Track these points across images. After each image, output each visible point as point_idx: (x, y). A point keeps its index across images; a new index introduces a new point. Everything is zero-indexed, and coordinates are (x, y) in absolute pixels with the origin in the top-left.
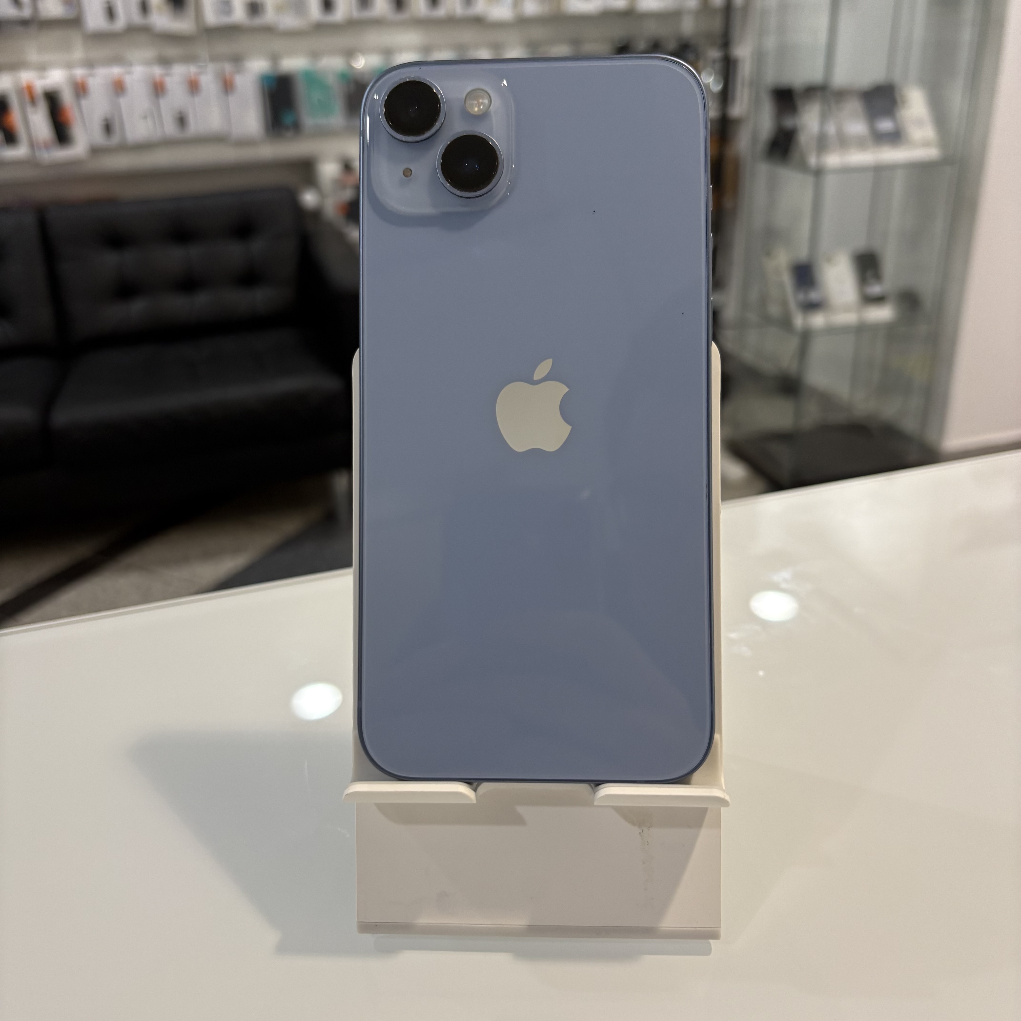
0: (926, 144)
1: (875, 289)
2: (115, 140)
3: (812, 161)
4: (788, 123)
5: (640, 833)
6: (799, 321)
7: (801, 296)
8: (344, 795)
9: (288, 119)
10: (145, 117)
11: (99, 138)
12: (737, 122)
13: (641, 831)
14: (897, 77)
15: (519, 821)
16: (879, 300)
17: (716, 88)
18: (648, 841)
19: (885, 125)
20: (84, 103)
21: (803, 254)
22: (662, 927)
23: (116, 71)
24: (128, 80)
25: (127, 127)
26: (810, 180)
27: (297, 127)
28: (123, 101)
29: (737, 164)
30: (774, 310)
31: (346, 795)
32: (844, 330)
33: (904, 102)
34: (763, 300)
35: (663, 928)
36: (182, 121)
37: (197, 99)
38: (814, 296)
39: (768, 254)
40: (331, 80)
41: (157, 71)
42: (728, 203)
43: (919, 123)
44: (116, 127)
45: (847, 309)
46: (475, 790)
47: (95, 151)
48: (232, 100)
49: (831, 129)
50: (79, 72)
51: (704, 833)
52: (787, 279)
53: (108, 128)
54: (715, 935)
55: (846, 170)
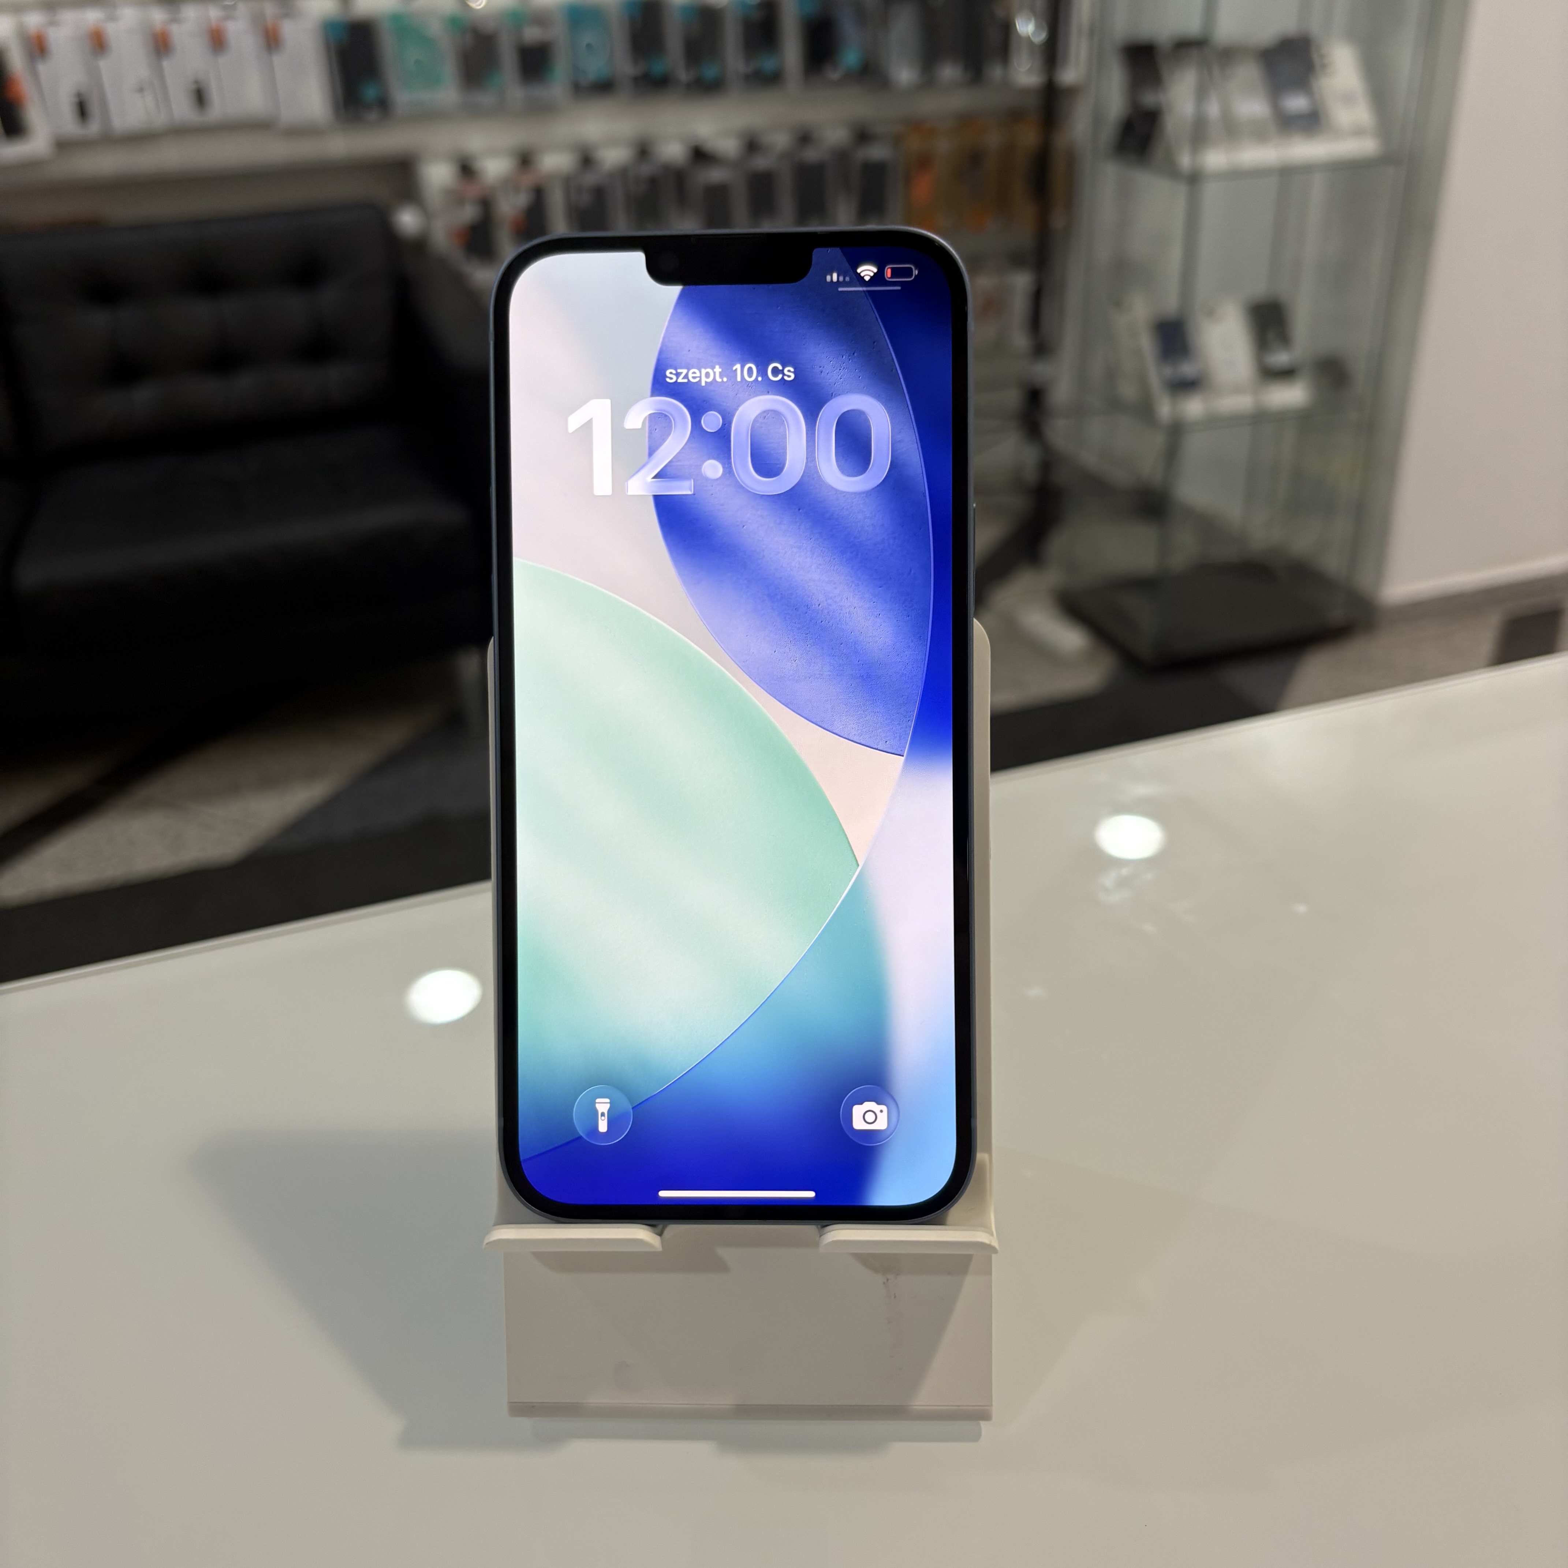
0: (1358, 132)
1: (1281, 358)
2: (94, 128)
3: (1185, 160)
4: (1149, 99)
5: (884, 1283)
6: (1165, 409)
7: (1168, 371)
8: (485, 1244)
9: (370, 92)
10: (141, 90)
11: (69, 125)
12: (1072, 92)
13: (885, 1281)
14: (1315, 27)
15: (721, 1267)
16: (1286, 374)
17: (1041, 37)
18: (895, 1294)
19: (1296, 103)
20: (42, 68)
21: (1170, 304)
22: (916, 1406)
23: (92, 16)
24: (112, 30)
25: (113, 107)
26: (1181, 191)
27: (384, 105)
28: (104, 65)
29: (1072, 159)
30: (1128, 391)
31: (487, 1244)
32: (1234, 420)
33: (1324, 66)
34: (1111, 375)
35: (914, 1407)
36: (200, 97)
37: (222, 60)
38: (1187, 369)
39: (1118, 304)
40: (435, 29)
41: (158, 16)
42: (1058, 222)
43: (1348, 99)
44: (94, 108)
45: (1238, 390)
46: (660, 1234)
47: (63, 145)
48: (278, 60)
49: (1213, 109)
50: (34, 20)
51: (970, 1282)
52: (1147, 344)
53: (82, 110)
54: (984, 1415)
55: (1236, 175)
